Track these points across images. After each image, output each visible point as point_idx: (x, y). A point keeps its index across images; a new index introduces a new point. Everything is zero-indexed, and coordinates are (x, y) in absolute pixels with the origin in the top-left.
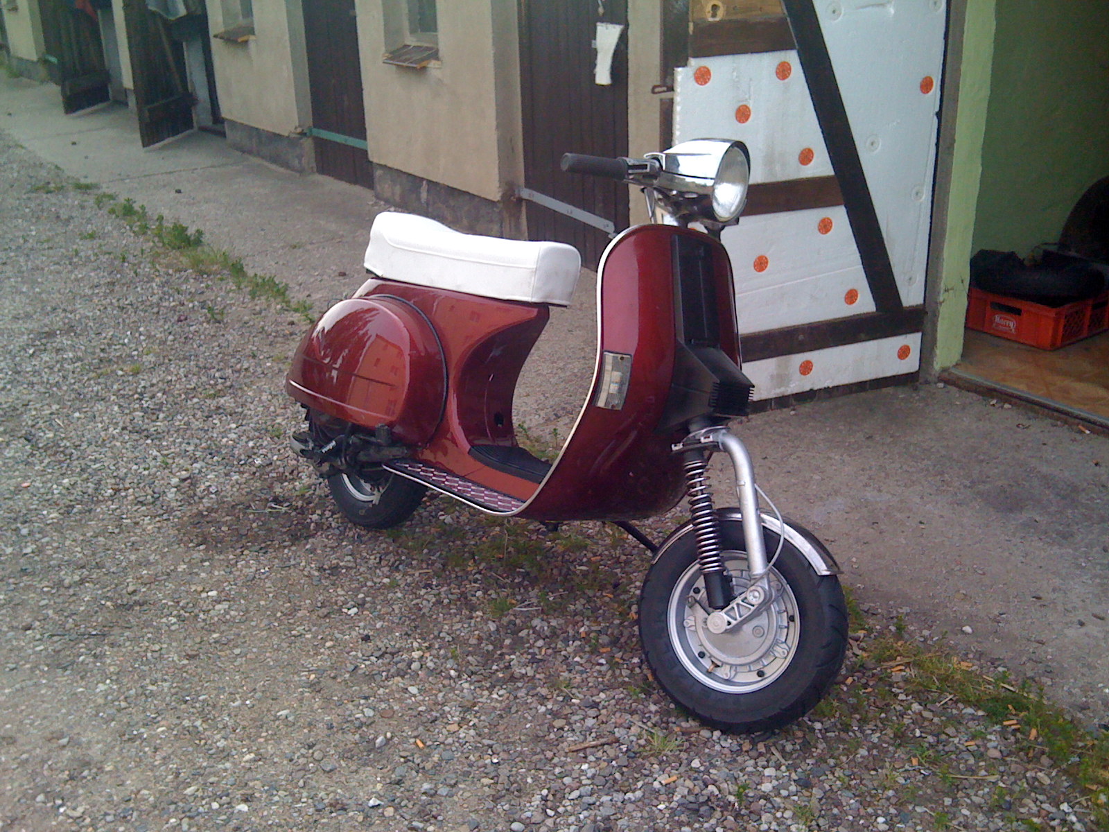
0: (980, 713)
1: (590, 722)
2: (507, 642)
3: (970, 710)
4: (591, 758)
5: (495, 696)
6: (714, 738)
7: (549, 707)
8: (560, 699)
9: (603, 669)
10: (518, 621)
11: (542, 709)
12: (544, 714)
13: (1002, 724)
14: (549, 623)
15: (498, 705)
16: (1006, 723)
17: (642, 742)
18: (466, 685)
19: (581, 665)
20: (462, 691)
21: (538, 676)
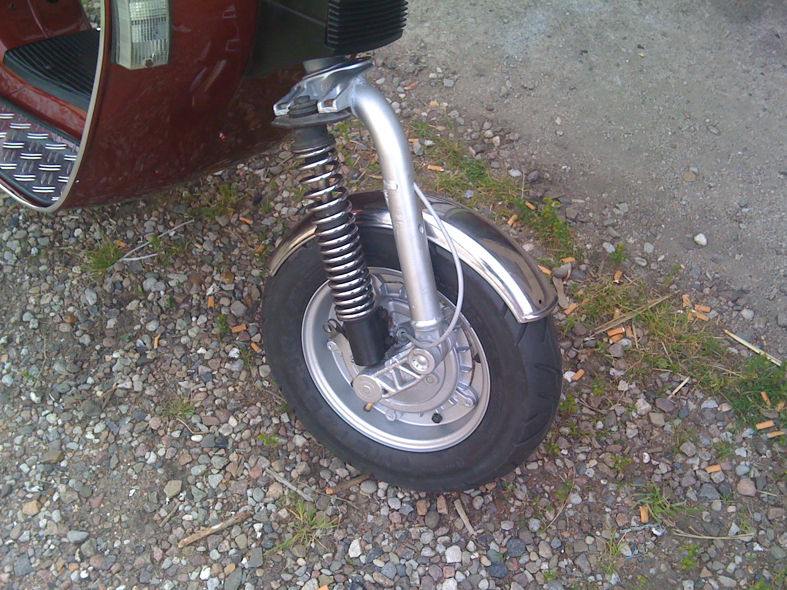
0: (725, 408)
1: (215, 480)
2: (111, 323)
3: (710, 404)
4: (215, 555)
5: (89, 436)
6: (380, 493)
7: (161, 453)
8: (176, 434)
9: (235, 367)
10: (126, 283)
11: (151, 458)
12: (154, 466)
13: (754, 428)
14: (166, 282)
15: (94, 452)
16: (760, 426)
17: (283, 513)
18: (52, 418)
19: (205, 363)
20: (46, 430)
21: (148, 392)
